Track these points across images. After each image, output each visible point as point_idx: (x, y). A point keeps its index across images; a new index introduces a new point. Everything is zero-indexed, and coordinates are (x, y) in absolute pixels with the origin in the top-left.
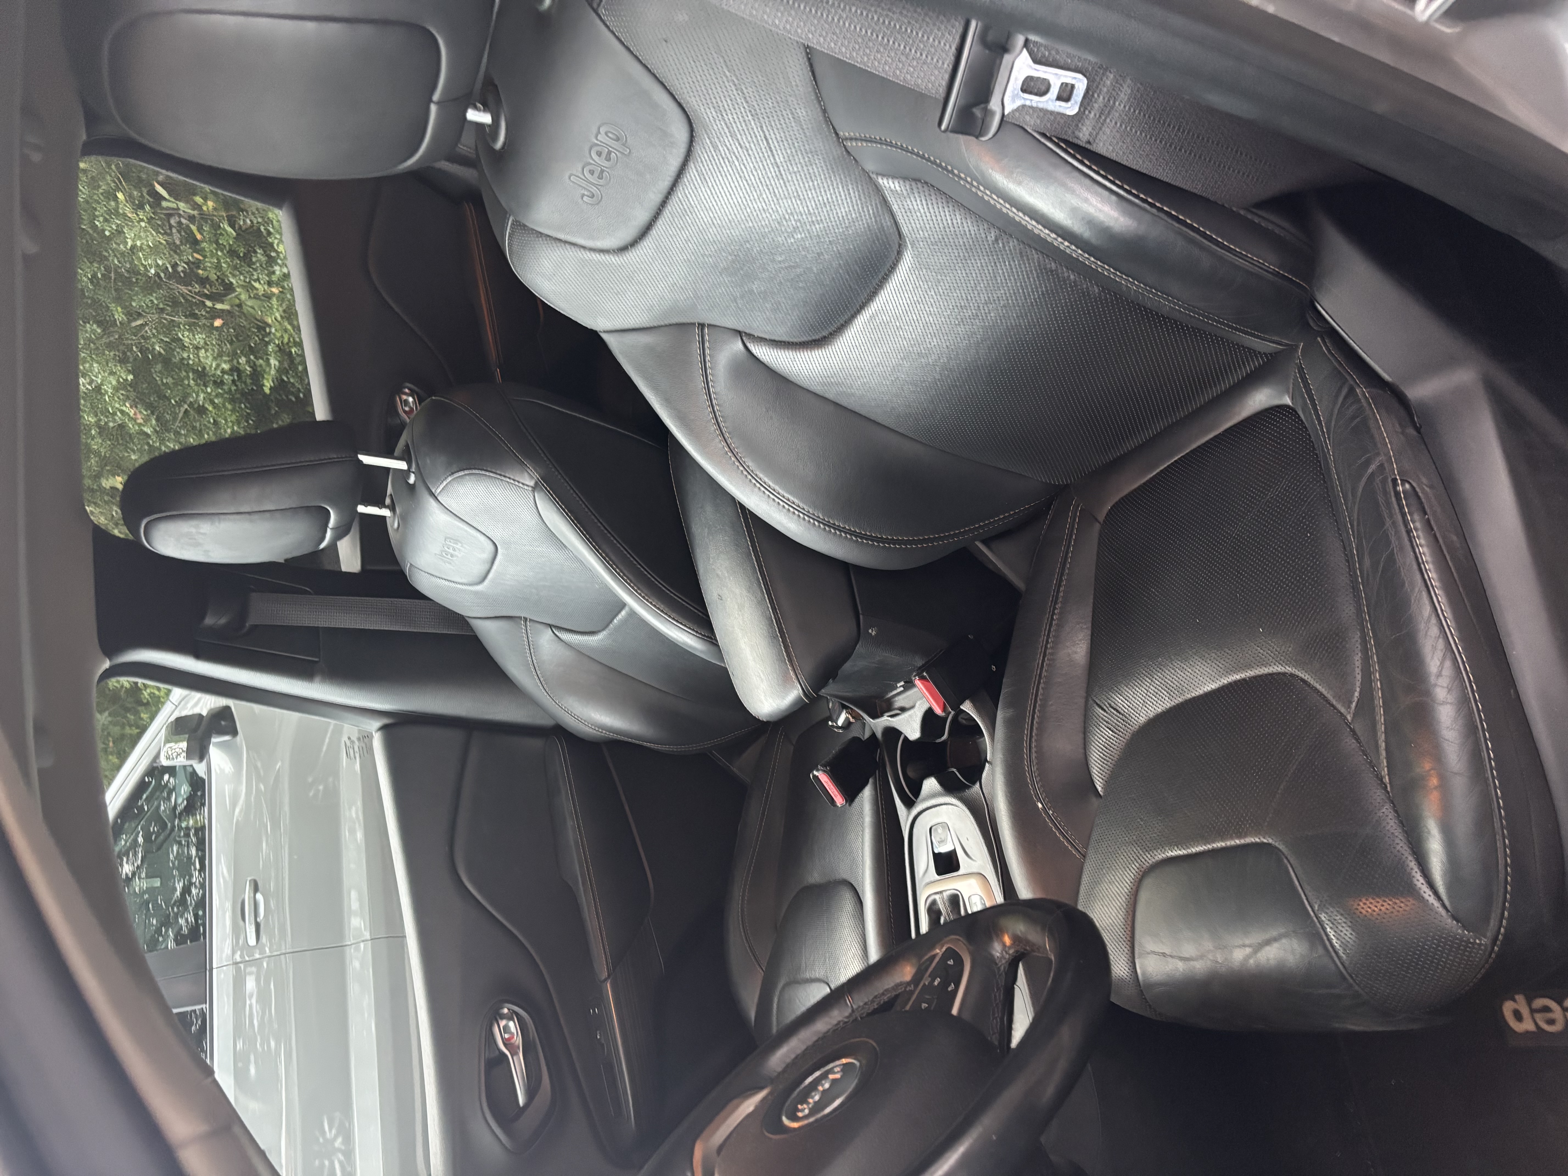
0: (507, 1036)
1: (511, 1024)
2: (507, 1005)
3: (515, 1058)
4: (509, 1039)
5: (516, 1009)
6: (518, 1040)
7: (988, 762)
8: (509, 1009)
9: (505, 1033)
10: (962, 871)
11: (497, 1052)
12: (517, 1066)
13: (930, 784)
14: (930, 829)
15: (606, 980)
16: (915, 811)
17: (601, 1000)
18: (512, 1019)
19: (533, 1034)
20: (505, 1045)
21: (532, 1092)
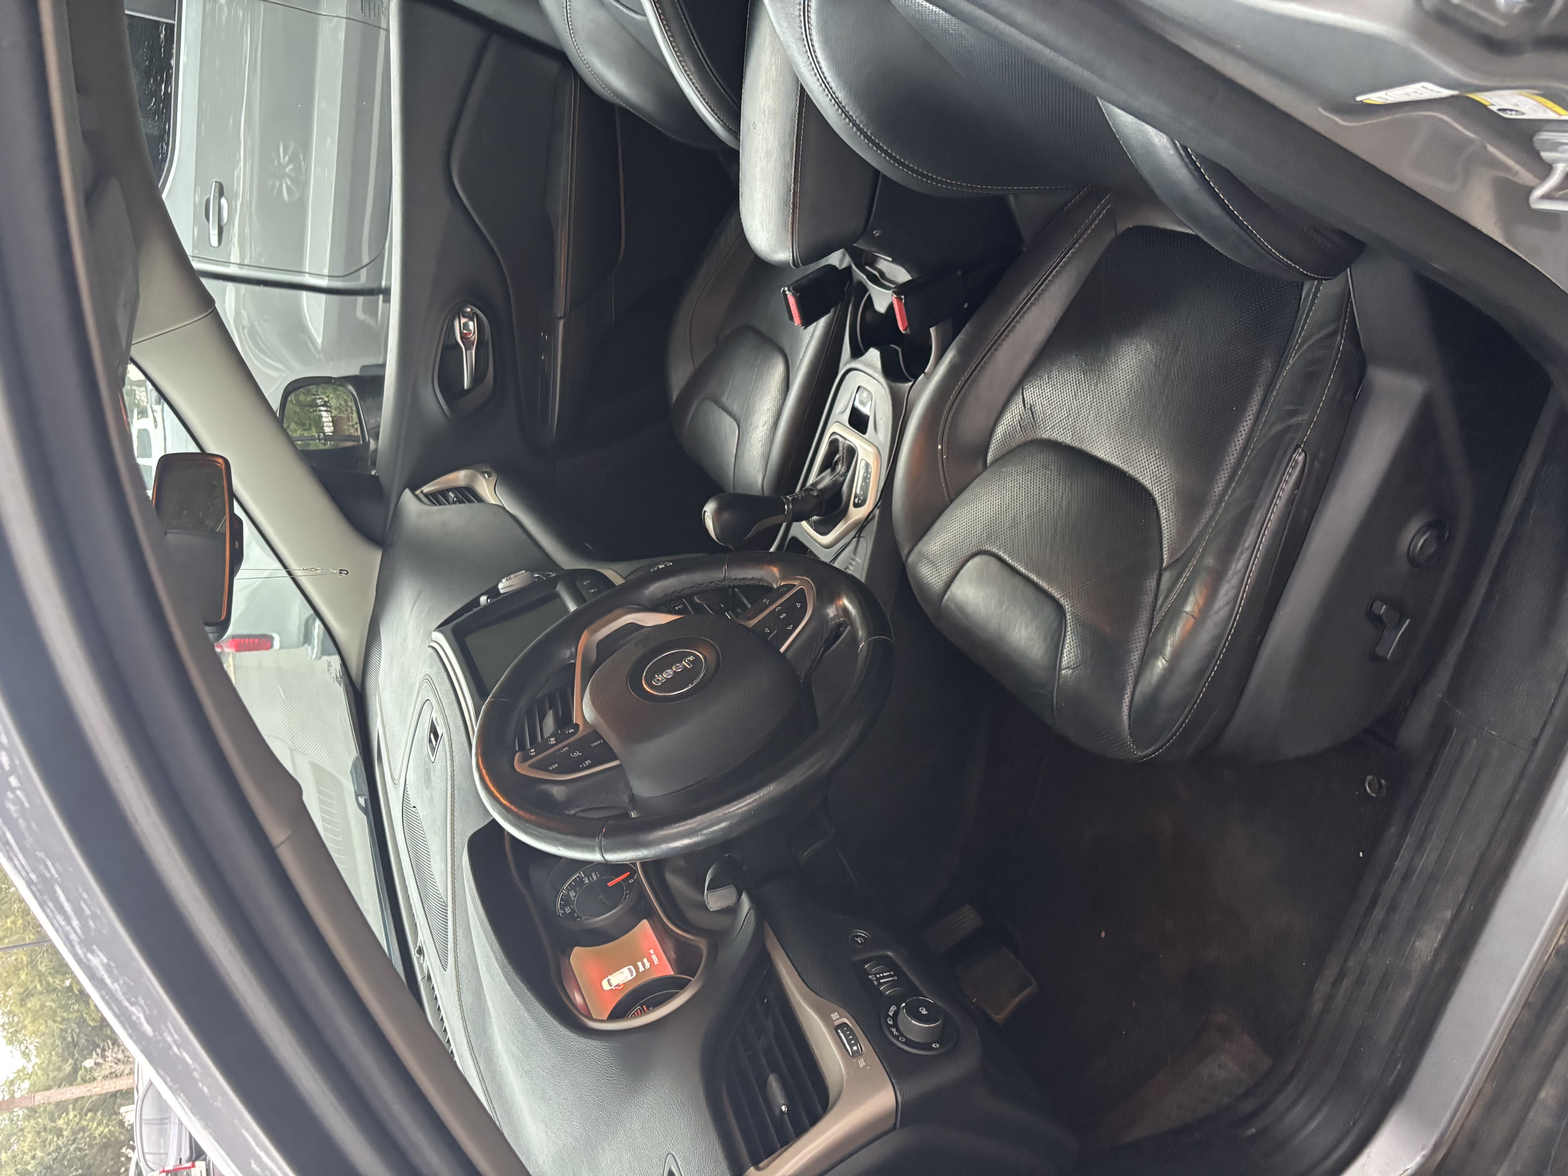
0: (465, 331)
1: (471, 324)
2: (470, 306)
3: (468, 352)
4: (466, 334)
5: (478, 312)
6: (474, 337)
7: (925, 374)
8: (472, 310)
9: (463, 329)
10: (866, 436)
11: (454, 342)
12: (468, 359)
13: (873, 355)
14: (859, 387)
15: (561, 318)
16: (853, 365)
17: (552, 331)
18: (472, 320)
19: (488, 337)
20: (462, 338)
21: (477, 378)
